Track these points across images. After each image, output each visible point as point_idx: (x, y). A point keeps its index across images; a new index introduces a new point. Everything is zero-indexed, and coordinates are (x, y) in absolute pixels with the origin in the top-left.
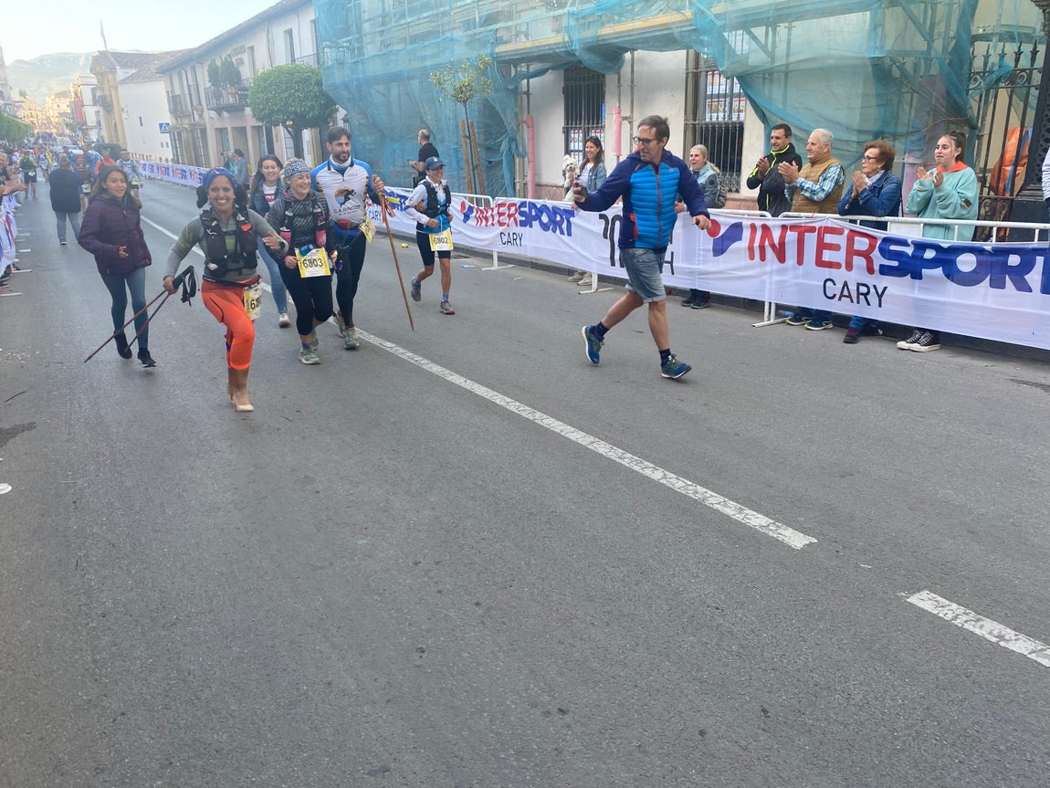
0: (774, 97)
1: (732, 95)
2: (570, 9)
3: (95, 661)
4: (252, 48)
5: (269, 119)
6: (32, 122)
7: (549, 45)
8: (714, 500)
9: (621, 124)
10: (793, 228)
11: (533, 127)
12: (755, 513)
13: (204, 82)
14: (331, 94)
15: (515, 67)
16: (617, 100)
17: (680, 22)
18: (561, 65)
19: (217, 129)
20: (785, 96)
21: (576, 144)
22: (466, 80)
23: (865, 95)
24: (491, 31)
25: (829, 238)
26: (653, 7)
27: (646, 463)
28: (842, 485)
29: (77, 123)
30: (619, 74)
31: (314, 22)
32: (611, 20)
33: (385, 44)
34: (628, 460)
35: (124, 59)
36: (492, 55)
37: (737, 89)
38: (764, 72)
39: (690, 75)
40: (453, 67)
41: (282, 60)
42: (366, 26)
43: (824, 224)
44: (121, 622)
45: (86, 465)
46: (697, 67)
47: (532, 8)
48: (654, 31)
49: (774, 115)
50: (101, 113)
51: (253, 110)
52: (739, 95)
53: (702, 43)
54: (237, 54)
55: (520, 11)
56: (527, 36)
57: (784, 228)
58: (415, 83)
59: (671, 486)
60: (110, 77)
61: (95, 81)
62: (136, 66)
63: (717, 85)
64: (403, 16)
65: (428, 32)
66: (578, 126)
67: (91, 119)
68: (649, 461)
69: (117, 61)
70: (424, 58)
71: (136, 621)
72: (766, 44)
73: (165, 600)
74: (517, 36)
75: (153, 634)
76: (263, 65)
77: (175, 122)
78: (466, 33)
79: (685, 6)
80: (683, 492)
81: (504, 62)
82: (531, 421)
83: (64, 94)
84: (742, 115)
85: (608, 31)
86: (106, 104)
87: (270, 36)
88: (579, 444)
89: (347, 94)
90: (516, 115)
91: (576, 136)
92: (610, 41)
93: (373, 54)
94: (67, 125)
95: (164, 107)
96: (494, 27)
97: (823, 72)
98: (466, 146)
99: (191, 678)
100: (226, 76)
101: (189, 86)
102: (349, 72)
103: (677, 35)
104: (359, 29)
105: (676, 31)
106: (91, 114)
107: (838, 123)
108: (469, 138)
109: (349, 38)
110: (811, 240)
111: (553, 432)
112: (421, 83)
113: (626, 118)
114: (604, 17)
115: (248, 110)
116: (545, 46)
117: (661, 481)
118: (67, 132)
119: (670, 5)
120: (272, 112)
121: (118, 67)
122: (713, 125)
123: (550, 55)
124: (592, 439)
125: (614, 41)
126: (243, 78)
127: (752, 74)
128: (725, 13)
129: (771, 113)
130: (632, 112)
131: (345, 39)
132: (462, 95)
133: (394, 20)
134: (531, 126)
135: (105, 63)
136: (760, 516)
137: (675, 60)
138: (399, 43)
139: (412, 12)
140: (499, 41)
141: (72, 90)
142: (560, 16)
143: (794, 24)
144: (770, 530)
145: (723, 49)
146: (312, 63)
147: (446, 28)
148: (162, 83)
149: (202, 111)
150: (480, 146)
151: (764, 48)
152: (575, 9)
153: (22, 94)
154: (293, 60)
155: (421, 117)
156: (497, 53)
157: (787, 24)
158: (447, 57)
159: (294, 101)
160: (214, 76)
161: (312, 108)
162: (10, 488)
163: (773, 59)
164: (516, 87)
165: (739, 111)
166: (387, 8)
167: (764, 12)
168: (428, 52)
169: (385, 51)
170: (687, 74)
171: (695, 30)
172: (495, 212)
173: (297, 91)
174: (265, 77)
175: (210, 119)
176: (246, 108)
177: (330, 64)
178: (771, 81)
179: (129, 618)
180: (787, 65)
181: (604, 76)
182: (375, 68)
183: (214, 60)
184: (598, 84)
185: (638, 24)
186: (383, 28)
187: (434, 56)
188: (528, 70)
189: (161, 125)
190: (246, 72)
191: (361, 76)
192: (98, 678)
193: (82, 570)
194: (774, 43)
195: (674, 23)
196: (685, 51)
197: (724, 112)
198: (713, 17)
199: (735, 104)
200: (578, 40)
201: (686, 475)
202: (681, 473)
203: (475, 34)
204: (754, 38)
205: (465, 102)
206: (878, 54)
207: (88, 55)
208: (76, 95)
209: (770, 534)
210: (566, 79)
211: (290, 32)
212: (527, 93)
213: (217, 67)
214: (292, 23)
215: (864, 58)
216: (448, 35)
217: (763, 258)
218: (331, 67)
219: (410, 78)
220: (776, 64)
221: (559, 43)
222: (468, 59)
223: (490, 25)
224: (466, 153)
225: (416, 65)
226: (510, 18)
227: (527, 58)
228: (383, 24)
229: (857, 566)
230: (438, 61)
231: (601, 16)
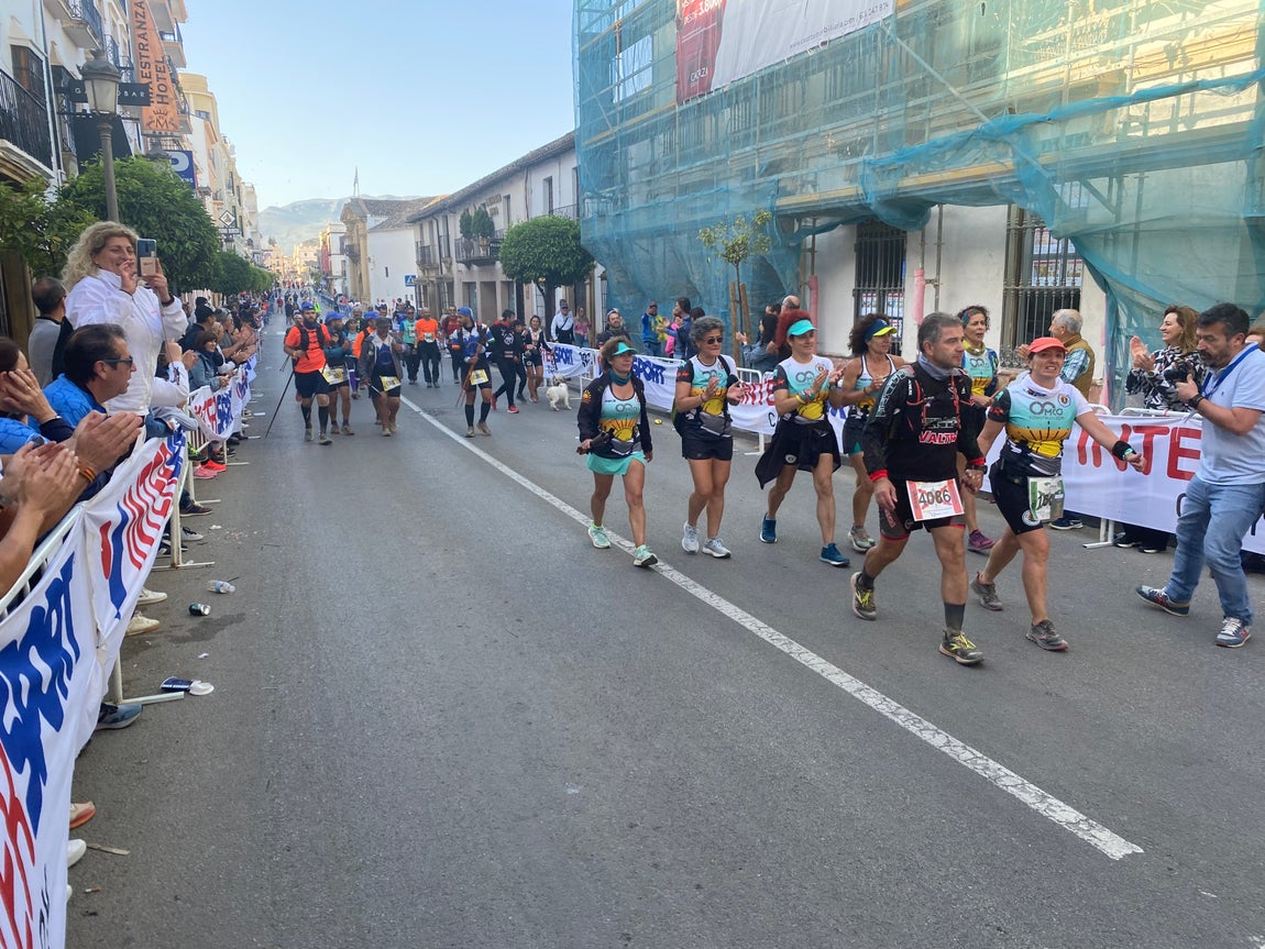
0: (1120, 262)
1: (1065, 256)
2: (866, 157)
3: (274, 903)
4: (508, 197)
5: (518, 277)
6: (278, 271)
7: (838, 198)
8: (1010, 781)
9: (924, 287)
10: (1138, 429)
11: (817, 289)
12: (1062, 804)
13: (456, 232)
14: (589, 249)
15: (799, 221)
16: (920, 260)
17: (1000, 173)
18: (855, 219)
19: (465, 283)
20: (1135, 260)
21: (869, 309)
22: (740, 237)
23: (1241, 262)
24: (772, 181)
25: (1186, 443)
26: (968, 156)
27: (926, 723)
28: (1186, 777)
29: (323, 275)
30: (923, 230)
31: (575, 169)
32: (913, 170)
33: (652, 195)
34: (903, 717)
35: (375, 207)
36: (772, 208)
37: (1071, 249)
38: (1106, 232)
39: (1013, 231)
40: (727, 222)
41: (539, 211)
42: (633, 175)
43: (1180, 425)
44: (305, 860)
45: (289, 668)
46: (1021, 224)
47: (820, 156)
48: (968, 183)
49: (1119, 283)
50: (348, 263)
51: (504, 266)
52: (1074, 257)
53: (1026, 196)
54: (492, 203)
55: (808, 158)
56: (814, 186)
57: (1126, 428)
58: (684, 238)
59: (955, 757)
60: (360, 225)
61: (344, 229)
62: (387, 213)
63: (1046, 245)
64: (673, 164)
65: (700, 181)
66: (872, 288)
67: (336, 270)
68: (930, 721)
69: (370, 210)
70: (693, 210)
71: (321, 860)
72: (1110, 200)
73: (352, 838)
74: (803, 186)
75: (337, 877)
76: (519, 217)
77: (421, 274)
78: (745, 184)
79: (1007, 153)
80: (970, 766)
81: (786, 216)
82: (785, 654)
83: (312, 242)
84: (1078, 280)
85: (913, 182)
86: (353, 254)
87: (528, 185)
88: (843, 690)
89: (606, 250)
90: (797, 275)
91: (869, 300)
92: (914, 194)
93: (636, 206)
94: (312, 275)
95: (412, 257)
96: (775, 177)
97: (1183, 233)
98: (735, 311)
99: (369, 937)
100: (479, 226)
101: (439, 237)
102: (611, 225)
103: (995, 189)
104: (624, 180)
105: (994, 183)
106: (337, 263)
107: (1204, 295)
108: (740, 302)
109: (613, 188)
110: (1162, 444)
111: (813, 671)
112: (690, 238)
113: (930, 281)
114: (906, 167)
115: (499, 265)
116: (834, 199)
117: (943, 749)
118: (312, 282)
119: (988, 154)
120: (524, 268)
121: (369, 215)
122: (1041, 291)
123: (839, 208)
124: (860, 684)
125: (919, 194)
126: (497, 228)
127: (1092, 233)
128: (1055, 164)
129: (1115, 280)
130: (938, 274)
131: (608, 190)
132: (734, 255)
133: (663, 168)
134: (816, 287)
135: (358, 212)
136: (1068, 808)
137: (994, 217)
138: (668, 193)
139: (684, 159)
140: (781, 192)
141: (321, 238)
142: (856, 164)
143: (1147, 174)
144: (1080, 829)
145: (1053, 203)
146: (571, 214)
147: (722, 176)
148: (412, 232)
149: (451, 264)
150: (753, 310)
151: (1106, 202)
152: (871, 157)
153: (271, 242)
154: (551, 211)
155: (688, 277)
156: (778, 207)
157: (1137, 174)
158: (721, 209)
159: (548, 256)
160: (466, 227)
161: (568, 264)
162: (212, 688)
163: (1118, 218)
164: (799, 246)
165: (1075, 275)
166: (656, 156)
167: (1108, 162)
168: (699, 204)
169: (652, 202)
170: (1009, 230)
171: (1018, 183)
172: (764, 389)
173: (552, 245)
174: (520, 231)
175: (459, 273)
176: (498, 262)
177: (590, 216)
178: (1115, 241)
179: (314, 856)
180: (1137, 224)
181: (905, 232)
182: (640, 222)
183: (468, 210)
184: (897, 241)
185: (948, 175)
186: (650, 178)
187: (707, 208)
188: (814, 223)
189: (407, 277)
190: (500, 224)
191: (623, 230)
192: (275, 923)
193: (273, 793)
194: (1119, 197)
195: (993, 174)
196: (1007, 206)
197: (1055, 275)
198: (1040, 169)
199: (1070, 267)
200: (875, 192)
201: (976, 744)
202: (970, 741)
203: (753, 185)
204: (1094, 192)
205: (737, 262)
206: (1256, 214)
207: (340, 201)
208: (324, 243)
209: (1080, 834)
210: (860, 235)
211: (549, 181)
212: (812, 250)
213: (469, 217)
214: (552, 171)
215: (1238, 218)
216: (723, 185)
217: (1097, 462)
218: (591, 219)
219: (680, 233)
220: (1122, 223)
221: (851, 196)
222: (744, 214)
223: (770, 175)
224: (736, 319)
225: (685, 218)
226: (795, 168)
227: (814, 212)
228: (651, 173)
229: (1196, 892)
230: (709, 214)
231: (902, 166)
